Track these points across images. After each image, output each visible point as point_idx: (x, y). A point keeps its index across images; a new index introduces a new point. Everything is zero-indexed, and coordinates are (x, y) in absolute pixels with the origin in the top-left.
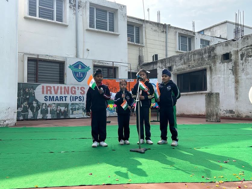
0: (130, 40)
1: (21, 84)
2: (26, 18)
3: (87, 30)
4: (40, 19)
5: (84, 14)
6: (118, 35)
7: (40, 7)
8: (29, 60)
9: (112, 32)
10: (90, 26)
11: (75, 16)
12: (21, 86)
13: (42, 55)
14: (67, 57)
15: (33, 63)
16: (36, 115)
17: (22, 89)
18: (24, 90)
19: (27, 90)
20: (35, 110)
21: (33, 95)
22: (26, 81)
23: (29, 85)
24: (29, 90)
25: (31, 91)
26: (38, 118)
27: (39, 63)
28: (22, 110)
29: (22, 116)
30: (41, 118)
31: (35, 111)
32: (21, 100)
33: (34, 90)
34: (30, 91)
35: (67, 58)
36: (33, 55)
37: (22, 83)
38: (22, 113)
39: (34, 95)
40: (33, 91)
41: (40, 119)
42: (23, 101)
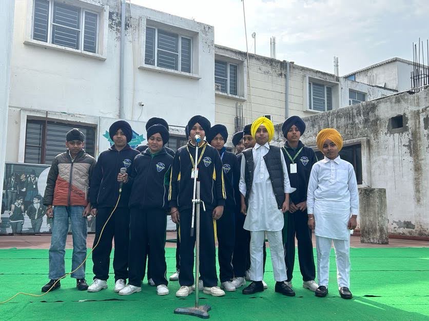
0: (220, 88)
1: (12, 166)
2: (27, 44)
3: (141, 69)
4: (54, 46)
5: (136, 40)
6: (198, 79)
7: (54, 24)
8: (31, 121)
9: (187, 74)
10: (147, 62)
11: (118, 43)
12: (12, 170)
13: (55, 113)
14: (103, 117)
15: (38, 126)
16: (38, 224)
17: (12, 175)
18: (18, 178)
19: (23, 177)
20: (36, 215)
21: (34, 187)
22: (21, 161)
23: (27, 168)
24: (27, 178)
25: (31, 178)
26: (42, 231)
27: (49, 127)
28: (11, 215)
29: (11, 227)
30: (47, 230)
31: (36, 217)
32: (10, 197)
33: (37, 178)
34: (29, 180)
35: (102, 119)
36: (38, 111)
37: (14, 164)
38: (12, 221)
39: (36, 186)
40: (35, 179)
41: (45, 233)
42: (14, 198)
